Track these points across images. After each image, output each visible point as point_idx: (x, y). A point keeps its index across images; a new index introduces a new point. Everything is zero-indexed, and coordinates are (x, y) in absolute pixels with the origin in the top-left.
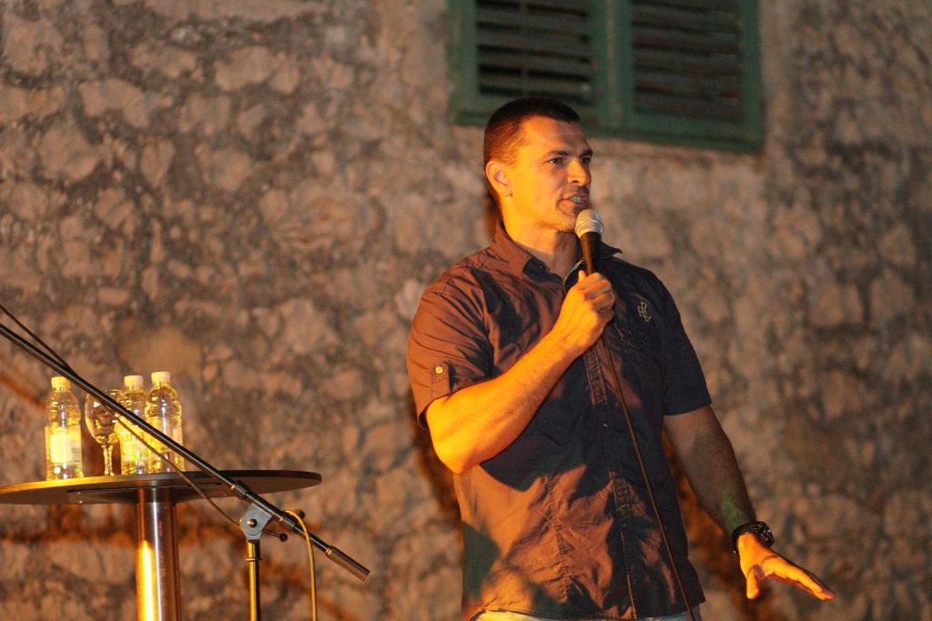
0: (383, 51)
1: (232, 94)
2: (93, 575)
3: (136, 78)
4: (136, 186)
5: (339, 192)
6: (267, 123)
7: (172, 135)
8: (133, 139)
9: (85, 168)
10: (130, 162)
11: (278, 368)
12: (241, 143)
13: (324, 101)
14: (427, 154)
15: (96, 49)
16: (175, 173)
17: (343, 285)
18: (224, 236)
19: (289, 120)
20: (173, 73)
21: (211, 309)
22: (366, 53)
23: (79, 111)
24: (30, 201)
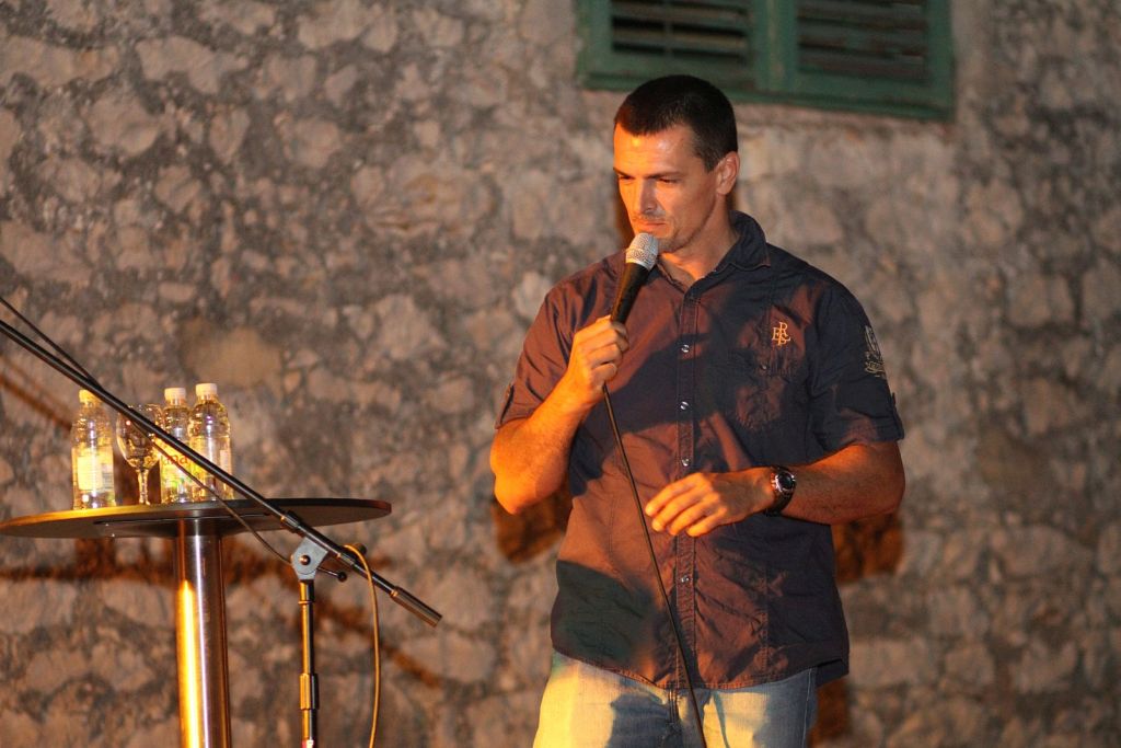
1: (318, 54)
2: (153, 619)
3: (204, 36)
4: (203, 162)
5: (445, 169)
6: (360, 87)
7: (246, 102)
8: (200, 107)
9: (143, 141)
10: (197, 135)
11: (373, 377)
12: (328, 112)
13: (427, 61)
14: (551, 124)
16: (249, 145)
17: (449, 278)
18: (309, 221)
19: (387, 84)
20: (248, 28)
21: (292, 307)
22: (479, 4)
23: (136, 75)
24: (78, 181)
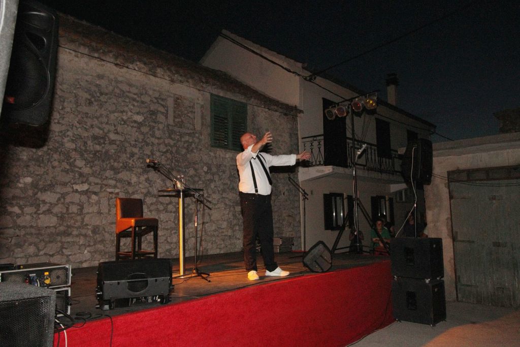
0: (202, 137)
1: (184, 142)
2: (164, 202)
3: (171, 138)
4: (171, 153)
5: (197, 155)
6: (188, 146)
7: (176, 146)
8: (171, 147)
9: (165, 150)
10: (171, 149)
11: (188, 177)
12: (185, 148)
13: (195, 143)
14: (207, 151)
15: (167, 135)
16: (176, 152)
17: (197, 166)
18: (182, 160)
19: (191, 145)
20: (176, 138)
21: (180, 169)
22: (201, 138)
23: (165, 143)
24: (158, 154)
